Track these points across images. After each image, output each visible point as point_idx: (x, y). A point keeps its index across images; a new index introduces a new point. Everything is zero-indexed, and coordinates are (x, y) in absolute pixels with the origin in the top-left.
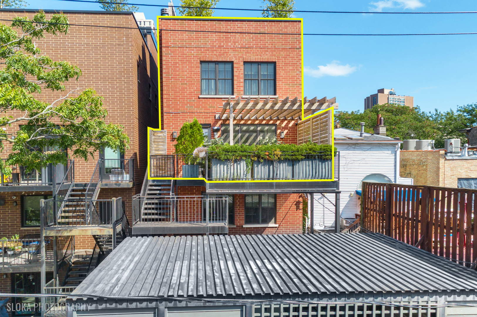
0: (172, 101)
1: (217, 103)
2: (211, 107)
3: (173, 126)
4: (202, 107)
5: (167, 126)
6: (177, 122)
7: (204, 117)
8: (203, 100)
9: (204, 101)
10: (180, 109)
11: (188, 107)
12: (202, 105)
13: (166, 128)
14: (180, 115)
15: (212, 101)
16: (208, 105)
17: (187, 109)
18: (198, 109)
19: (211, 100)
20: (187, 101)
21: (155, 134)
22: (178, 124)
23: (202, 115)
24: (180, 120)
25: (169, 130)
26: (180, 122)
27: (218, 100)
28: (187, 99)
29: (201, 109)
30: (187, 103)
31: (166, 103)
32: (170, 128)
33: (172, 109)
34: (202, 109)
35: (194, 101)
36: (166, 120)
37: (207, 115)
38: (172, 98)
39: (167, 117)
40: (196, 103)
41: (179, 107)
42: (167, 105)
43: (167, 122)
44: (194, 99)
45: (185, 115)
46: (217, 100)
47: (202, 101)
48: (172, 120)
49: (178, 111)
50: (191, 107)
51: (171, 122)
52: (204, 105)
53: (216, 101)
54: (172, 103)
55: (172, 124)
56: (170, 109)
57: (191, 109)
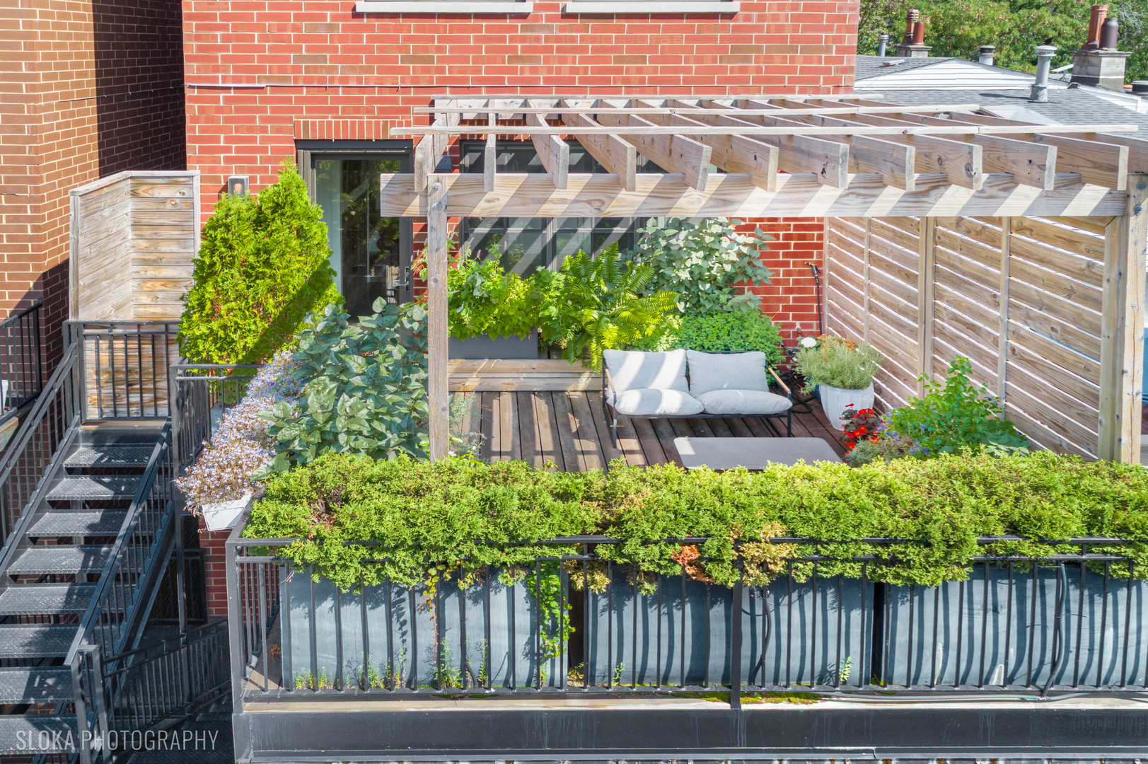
0: (225, 28)
1: (441, 39)
2: (413, 60)
3: (228, 150)
4: (368, 60)
5: (202, 150)
6: (250, 130)
7: (381, 110)
8: (377, 23)
9: (382, 29)
10: (263, 69)
11: (304, 59)
12: (368, 49)
13: (199, 160)
14: (263, 100)
15: (418, 29)
16: (400, 49)
17: (297, 69)
18: (353, 69)
19: (413, 23)
20: (296, 28)
21: (141, 190)
22: (254, 140)
23: (370, 100)
24: (263, 120)
25: (212, 170)
26: (264, 130)
27: (448, 23)
28: (297, 17)
29: (362, 70)
30: (298, 39)
31: (198, 38)
32: (217, 160)
33: (226, 70)
34: (370, 70)
35: (330, 27)
36: (195, 120)
37: (395, 100)
38: (223, 17)
39: (201, 110)
40: (342, 39)
41: (261, 59)
42: (200, 48)
43: (202, 130)
44: (334, 18)
45: (289, 100)
46: (443, 22)
47: (371, 28)
48: (227, 120)
49: (251, 80)
50: (315, 59)
51: (220, 130)
52: (381, 49)
53: (435, 29)
54: (225, 38)
55: (227, 140)
56: (216, 69)
57: (316, 69)
